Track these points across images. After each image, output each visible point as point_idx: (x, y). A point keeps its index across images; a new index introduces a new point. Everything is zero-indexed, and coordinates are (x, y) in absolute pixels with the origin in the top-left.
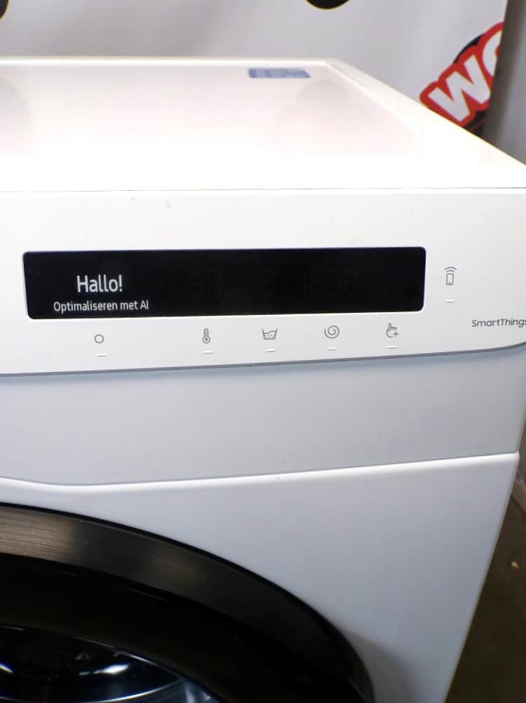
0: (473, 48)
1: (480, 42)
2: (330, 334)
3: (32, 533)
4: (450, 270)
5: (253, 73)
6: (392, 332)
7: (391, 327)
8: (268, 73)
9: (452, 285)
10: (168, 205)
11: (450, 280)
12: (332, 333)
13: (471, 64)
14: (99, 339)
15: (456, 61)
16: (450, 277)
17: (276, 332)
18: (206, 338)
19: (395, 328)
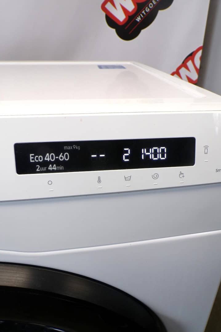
0: (190, 57)
1: (193, 55)
2: (154, 177)
3: (18, 275)
4: (206, 147)
5: (100, 67)
6: (181, 176)
7: (181, 173)
8: (107, 67)
9: (207, 153)
10: (81, 120)
11: (206, 152)
13: (190, 64)
14: (50, 183)
15: (183, 62)
16: (206, 150)
17: (130, 177)
18: (99, 181)
19: (183, 174)
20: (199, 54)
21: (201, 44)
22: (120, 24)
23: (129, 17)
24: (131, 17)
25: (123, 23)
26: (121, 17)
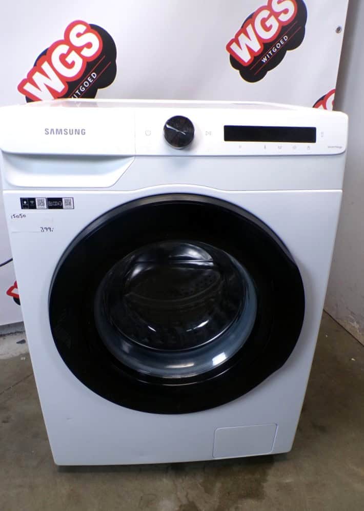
0: (321, 101)
1: (325, 98)
4: (322, 133)
7: (308, 147)
12: (295, 148)
18: (265, 147)
20: (332, 97)
21: (334, 87)
22: (245, 65)
23: (255, 57)
24: (256, 58)
25: (249, 64)
26: (246, 57)
